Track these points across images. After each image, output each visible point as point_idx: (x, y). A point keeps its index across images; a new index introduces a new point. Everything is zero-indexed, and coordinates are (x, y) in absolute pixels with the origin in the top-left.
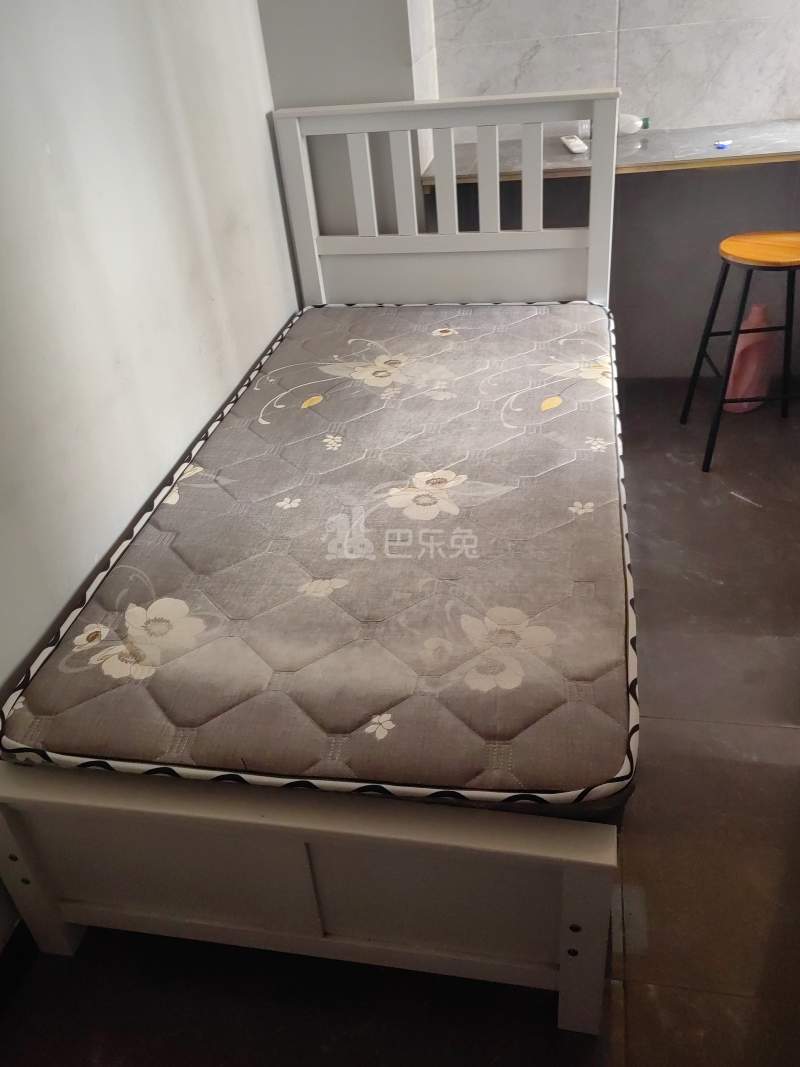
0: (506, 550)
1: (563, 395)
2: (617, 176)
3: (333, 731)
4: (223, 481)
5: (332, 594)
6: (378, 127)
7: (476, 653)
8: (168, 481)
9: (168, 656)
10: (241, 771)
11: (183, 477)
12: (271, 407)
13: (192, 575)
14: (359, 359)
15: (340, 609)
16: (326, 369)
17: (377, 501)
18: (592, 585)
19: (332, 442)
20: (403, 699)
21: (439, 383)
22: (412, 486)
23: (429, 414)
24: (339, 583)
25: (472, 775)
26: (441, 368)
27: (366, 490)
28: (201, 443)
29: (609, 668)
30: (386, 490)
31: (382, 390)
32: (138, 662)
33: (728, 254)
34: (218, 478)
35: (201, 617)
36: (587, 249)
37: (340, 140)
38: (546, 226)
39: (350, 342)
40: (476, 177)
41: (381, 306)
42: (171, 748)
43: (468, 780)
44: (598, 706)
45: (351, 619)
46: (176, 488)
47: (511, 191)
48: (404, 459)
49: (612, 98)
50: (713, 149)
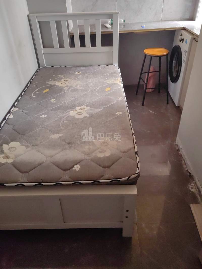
0: (102, 124)
1: (110, 87)
2: (119, 33)
3: (64, 170)
4: (25, 111)
5: (59, 138)
6: (58, 19)
7: (98, 148)
8: (9, 112)
9: (16, 156)
10: (42, 182)
11: (13, 111)
12: (35, 92)
13: (20, 136)
14: (57, 80)
15: (62, 141)
16: (49, 83)
17: (67, 115)
18: (124, 131)
19: (53, 101)
20: (82, 161)
21: (79, 85)
22: (76, 110)
23: (78, 93)
24: (61, 135)
25: (101, 177)
26: (79, 82)
27: (64, 112)
28: (17, 102)
29: (130, 149)
30: (69, 112)
31: (64, 87)
32: (8, 158)
33: (146, 53)
34: (23, 111)
35: (24, 146)
36: (113, 52)
37: (48, 23)
38: (102, 46)
39: (54, 76)
40: (84, 33)
41: (61, 67)
42: (21, 179)
43: (100, 178)
44: (129, 158)
45: (65, 143)
46: (11, 114)
47: (93, 37)
48: (73, 104)
49: (117, 13)
50: (141, 27)
